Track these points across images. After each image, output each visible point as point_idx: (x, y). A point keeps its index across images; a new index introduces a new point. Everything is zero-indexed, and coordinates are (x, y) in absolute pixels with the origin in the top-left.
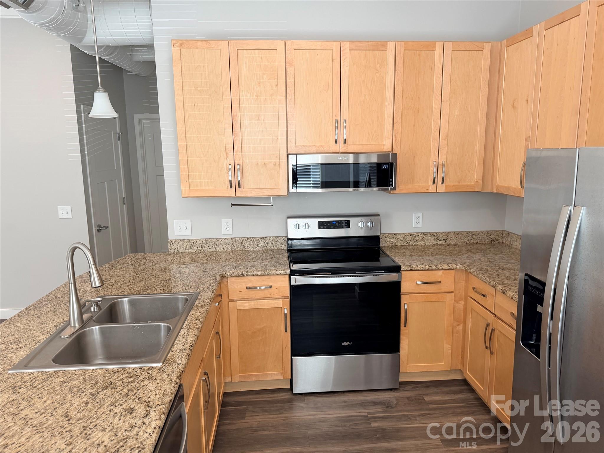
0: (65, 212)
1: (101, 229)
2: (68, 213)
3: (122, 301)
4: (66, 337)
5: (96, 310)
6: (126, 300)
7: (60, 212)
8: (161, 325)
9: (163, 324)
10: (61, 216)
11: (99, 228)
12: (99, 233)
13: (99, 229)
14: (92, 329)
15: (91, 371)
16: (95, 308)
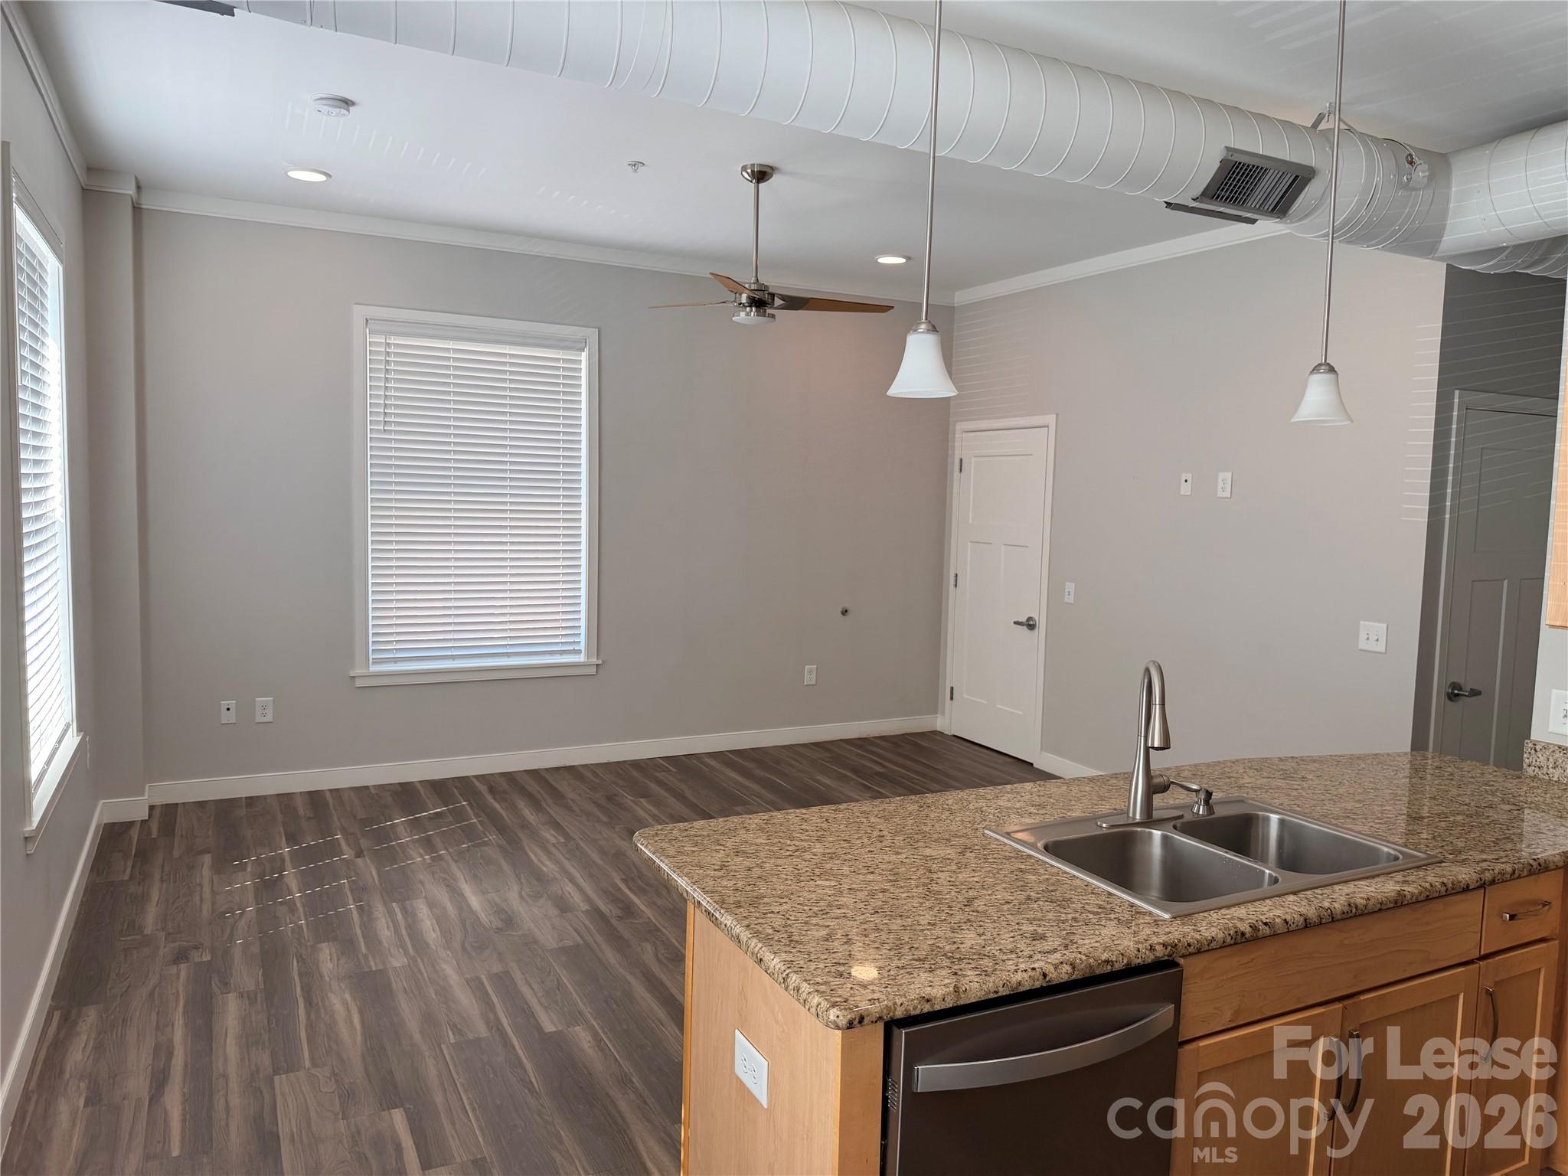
0: (1373, 638)
1: (1457, 695)
2: (1378, 640)
3: (1268, 819)
4: (1104, 825)
5: (1201, 812)
6: (1274, 818)
7: (1363, 636)
8: (1264, 872)
9: (1267, 871)
10: (1363, 645)
11: (1453, 689)
12: (1452, 703)
13: (1452, 693)
14: (1151, 833)
15: (1068, 876)
16: (1201, 807)
